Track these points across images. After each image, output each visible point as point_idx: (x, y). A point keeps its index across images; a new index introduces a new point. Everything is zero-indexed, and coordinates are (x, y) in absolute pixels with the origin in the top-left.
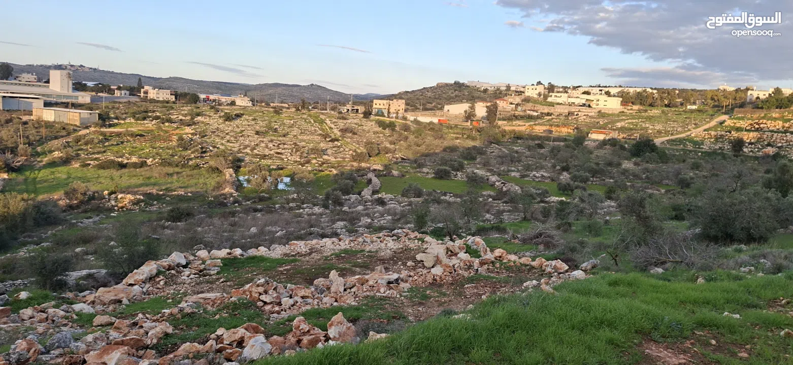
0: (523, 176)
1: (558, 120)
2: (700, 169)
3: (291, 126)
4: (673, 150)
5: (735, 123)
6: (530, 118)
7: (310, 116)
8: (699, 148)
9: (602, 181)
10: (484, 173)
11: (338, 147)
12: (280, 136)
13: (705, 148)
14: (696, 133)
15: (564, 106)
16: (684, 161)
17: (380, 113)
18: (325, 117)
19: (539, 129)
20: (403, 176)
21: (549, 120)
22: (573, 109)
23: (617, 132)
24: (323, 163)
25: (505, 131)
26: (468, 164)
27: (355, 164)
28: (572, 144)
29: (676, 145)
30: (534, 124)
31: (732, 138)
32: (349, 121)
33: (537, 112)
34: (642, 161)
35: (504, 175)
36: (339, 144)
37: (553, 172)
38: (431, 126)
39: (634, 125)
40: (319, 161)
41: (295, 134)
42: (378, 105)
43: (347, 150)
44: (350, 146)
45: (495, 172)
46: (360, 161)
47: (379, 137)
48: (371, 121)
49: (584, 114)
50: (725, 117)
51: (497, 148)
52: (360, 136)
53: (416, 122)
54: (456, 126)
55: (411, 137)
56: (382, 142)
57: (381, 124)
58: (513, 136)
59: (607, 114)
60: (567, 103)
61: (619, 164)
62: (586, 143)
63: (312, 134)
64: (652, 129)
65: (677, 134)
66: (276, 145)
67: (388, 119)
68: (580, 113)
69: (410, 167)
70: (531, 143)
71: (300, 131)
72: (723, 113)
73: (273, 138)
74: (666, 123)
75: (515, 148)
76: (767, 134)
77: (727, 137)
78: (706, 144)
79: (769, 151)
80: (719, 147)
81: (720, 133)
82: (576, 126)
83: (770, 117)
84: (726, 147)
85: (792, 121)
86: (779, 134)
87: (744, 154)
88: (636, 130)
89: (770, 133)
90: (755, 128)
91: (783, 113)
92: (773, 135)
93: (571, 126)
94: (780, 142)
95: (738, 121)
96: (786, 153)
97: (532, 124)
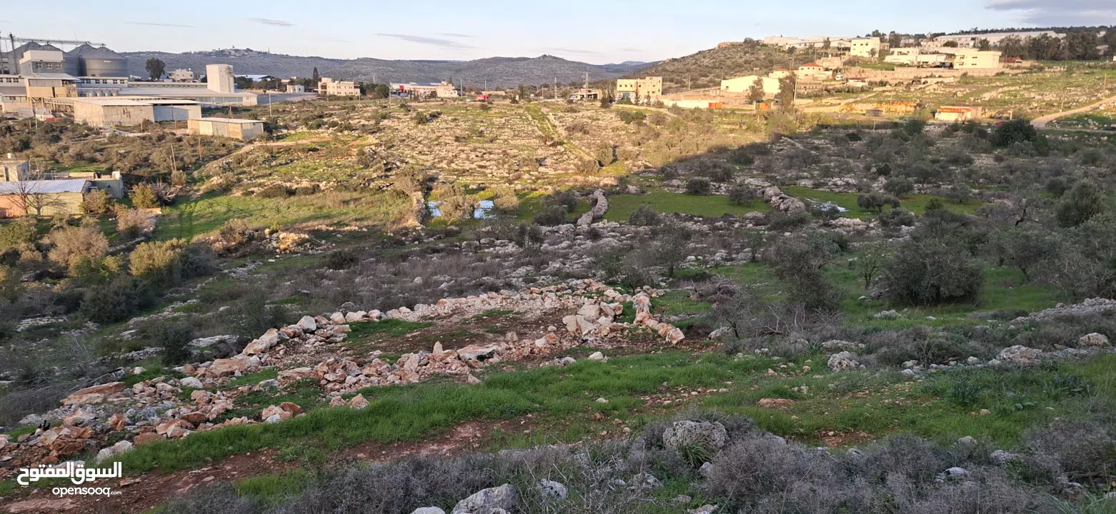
0: (816, 186)
1: (894, 93)
3: (502, 127)
4: (1064, 133)
6: (851, 91)
7: (528, 109)
10: (760, 183)
11: (561, 154)
12: (487, 142)
15: (908, 69)
17: (625, 99)
18: (548, 110)
19: (860, 110)
20: (643, 192)
21: (879, 94)
23: (981, 108)
24: (538, 178)
25: (805, 116)
26: (740, 170)
27: (580, 178)
28: (904, 132)
29: (1070, 125)
30: (854, 102)
32: (580, 114)
33: (863, 81)
34: (1008, 154)
36: (563, 150)
37: (865, 176)
38: (695, 114)
39: (1011, 95)
40: (532, 175)
41: (506, 137)
42: (623, 86)
43: (572, 157)
44: (577, 152)
45: (777, 180)
46: (588, 173)
47: (620, 135)
48: (611, 112)
49: (937, 80)
51: (788, 143)
52: (594, 136)
53: (675, 109)
54: (733, 112)
55: (666, 134)
56: (623, 143)
57: (626, 117)
58: (816, 122)
59: (974, 79)
60: (915, 64)
62: (927, 129)
63: (529, 136)
64: (1038, 101)
66: (480, 155)
67: (636, 107)
69: (656, 179)
70: (842, 133)
71: (512, 133)
73: (477, 145)
74: (1064, 89)
82: (918, 101)
88: (1012, 103)
93: (912, 101)
97: (850, 101)
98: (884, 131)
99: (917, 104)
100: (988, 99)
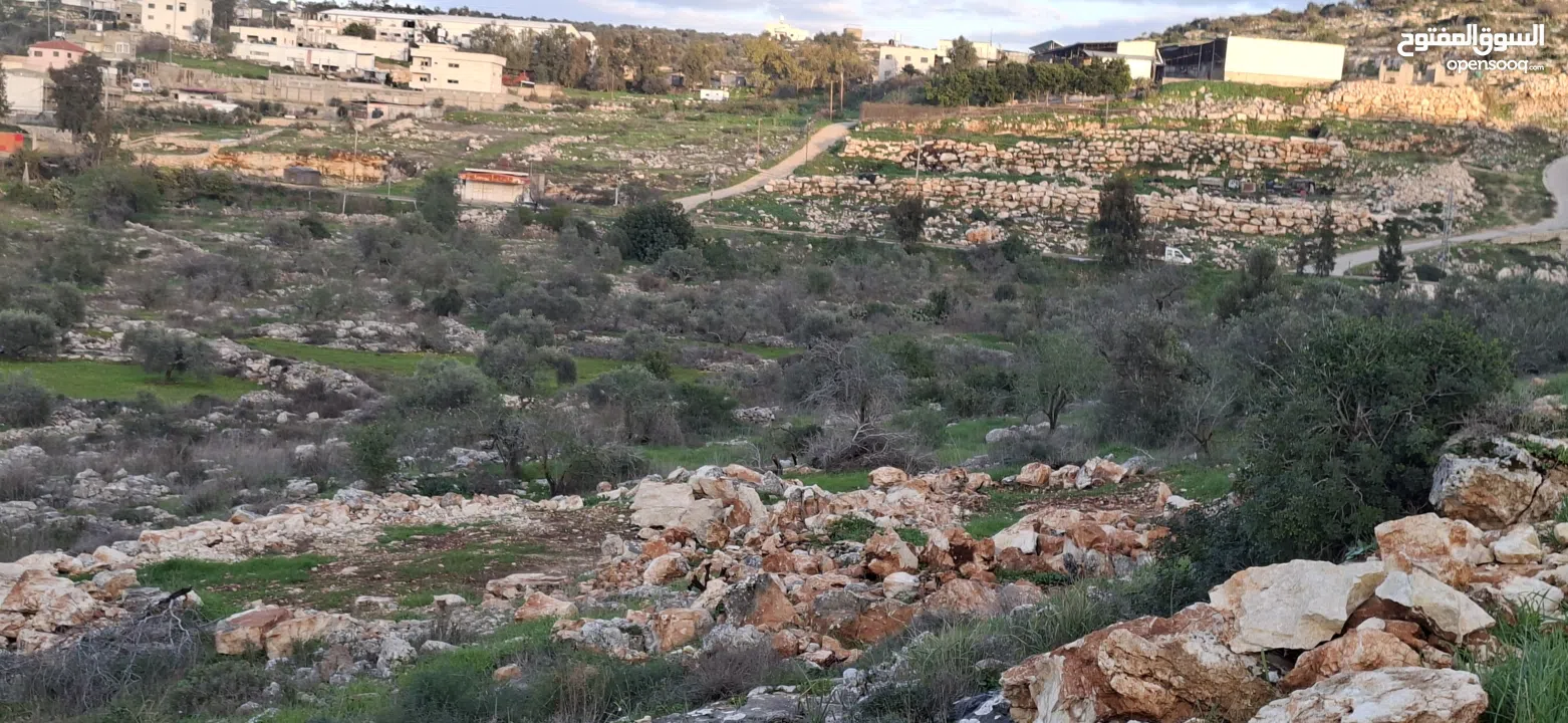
2: (831, 294)
4: (732, 234)
5: (873, 151)
6: (211, 122)
8: (798, 229)
13: (816, 222)
14: (774, 178)
15: (305, 80)
16: (776, 270)
19: (265, 166)
23: (541, 177)
29: (732, 220)
30: (239, 147)
31: (877, 195)
33: (221, 99)
34: (660, 275)
35: (246, 335)
39: (580, 154)
50: (834, 131)
51: (152, 239)
58: (190, 189)
62: (465, 216)
64: (642, 169)
65: (721, 185)
72: (826, 117)
74: (675, 146)
75: (224, 237)
76: (969, 183)
77: (864, 194)
78: (813, 217)
79: (984, 234)
80: (852, 224)
81: (845, 181)
82: (391, 153)
83: (958, 130)
84: (870, 225)
85: (1021, 144)
86: (999, 184)
87: (926, 244)
88: (594, 171)
89: (976, 179)
90: (926, 166)
91: (990, 119)
92: (984, 184)
93: (375, 153)
94: (1004, 206)
95: (879, 143)
96: (1026, 240)
97: (230, 145)
98: (369, 218)
99: (390, 162)
100: (540, 159)
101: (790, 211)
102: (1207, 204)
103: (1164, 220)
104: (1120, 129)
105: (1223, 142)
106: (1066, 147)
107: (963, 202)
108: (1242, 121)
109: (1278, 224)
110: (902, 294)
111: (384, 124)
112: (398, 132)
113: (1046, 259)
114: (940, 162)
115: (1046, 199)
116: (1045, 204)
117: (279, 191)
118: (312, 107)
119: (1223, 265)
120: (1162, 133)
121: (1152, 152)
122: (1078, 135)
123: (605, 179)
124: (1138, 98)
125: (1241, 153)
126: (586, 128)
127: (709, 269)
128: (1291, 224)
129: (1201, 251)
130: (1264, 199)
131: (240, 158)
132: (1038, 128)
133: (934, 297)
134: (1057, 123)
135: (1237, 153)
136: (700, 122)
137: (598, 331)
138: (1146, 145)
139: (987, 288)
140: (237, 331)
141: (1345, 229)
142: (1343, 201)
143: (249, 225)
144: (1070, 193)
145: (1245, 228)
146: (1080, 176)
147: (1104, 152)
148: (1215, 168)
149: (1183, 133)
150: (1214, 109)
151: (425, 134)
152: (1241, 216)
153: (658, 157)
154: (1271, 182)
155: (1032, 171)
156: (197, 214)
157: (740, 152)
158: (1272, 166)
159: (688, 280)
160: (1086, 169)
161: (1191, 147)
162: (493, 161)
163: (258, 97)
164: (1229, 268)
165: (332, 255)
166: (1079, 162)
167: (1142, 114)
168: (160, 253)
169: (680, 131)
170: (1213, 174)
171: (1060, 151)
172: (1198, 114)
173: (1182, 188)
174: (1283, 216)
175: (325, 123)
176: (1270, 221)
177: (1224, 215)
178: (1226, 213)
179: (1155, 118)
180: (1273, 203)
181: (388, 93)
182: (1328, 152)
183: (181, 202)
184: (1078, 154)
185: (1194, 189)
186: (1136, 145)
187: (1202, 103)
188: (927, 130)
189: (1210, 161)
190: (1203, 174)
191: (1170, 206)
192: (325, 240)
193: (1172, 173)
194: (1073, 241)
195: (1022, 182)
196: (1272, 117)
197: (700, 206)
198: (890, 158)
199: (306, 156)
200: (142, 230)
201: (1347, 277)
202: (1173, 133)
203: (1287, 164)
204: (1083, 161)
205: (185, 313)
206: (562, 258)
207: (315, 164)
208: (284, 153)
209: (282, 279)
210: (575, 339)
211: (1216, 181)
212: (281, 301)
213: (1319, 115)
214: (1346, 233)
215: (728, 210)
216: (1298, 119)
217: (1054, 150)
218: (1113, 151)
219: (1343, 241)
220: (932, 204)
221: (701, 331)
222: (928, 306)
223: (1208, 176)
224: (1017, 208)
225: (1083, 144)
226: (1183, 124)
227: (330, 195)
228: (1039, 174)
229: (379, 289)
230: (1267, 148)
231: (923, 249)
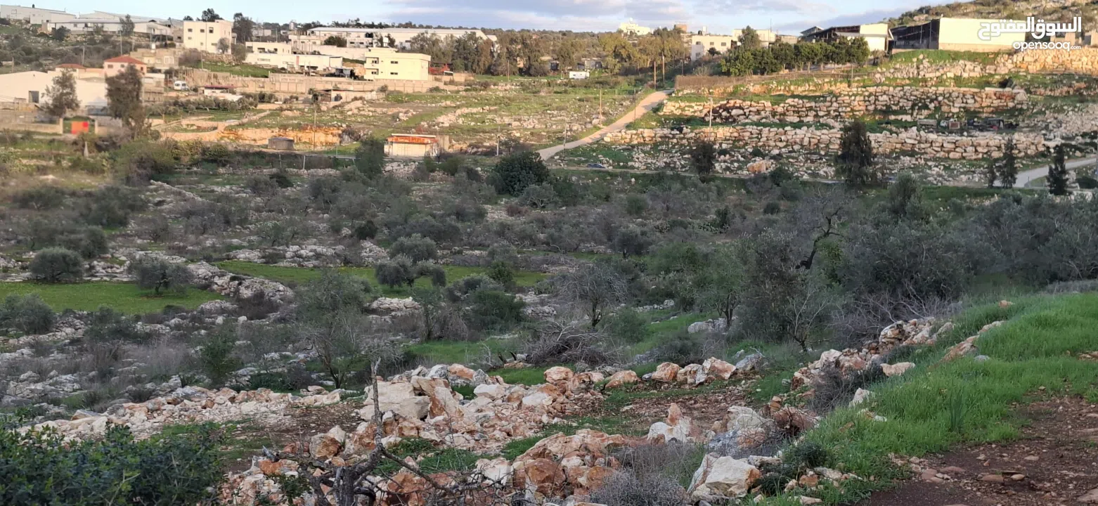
0: (271, 259)
1: (297, 113)
2: (644, 214)
4: (579, 174)
5: (683, 110)
6: (221, 108)
8: (626, 167)
9: (459, 256)
10: (165, 258)
13: (639, 163)
14: (611, 134)
15: (293, 77)
16: (607, 198)
19: (258, 137)
21: (274, 114)
22: (321, 84)
23: (447, 138)
25: (175, 145)
28: (358, 173)
29: (579, 163)
30: (240, 125)
31: (685, 141)
33: (232, 93)
34: (522, 205)
35: (222, 259)
37: (339, 242)
39: (476, 120)
45: (193, 252)
49: (352, 95)
50: (657, 96)
51: (168, 192)
54: (26, 135)
58: (198, 156)
59: (407, 95)
60: (297, 69)
61: (481, 214)
62: (388, 168)
64: (518, 129)
65: (574, 139)
68: (343, 94)
72: (652, 86)
74: (544, 112)
75: (218, 189)
76: (750, 130)
77: (675, 141)
78: (638, 158)
79: (760, 166)
80: (666, 163)
81: (661, 132)
82: (344, 125)
83: (745, 93)
84: (678, 163)
85: (789, 101)
86: (772, 130)
87: (717, 175)
88: (484, 132)
89: (755, 127)
90: (722, 119)
91: (768, 84)
92: (761, 131)
93: (334, 126)
94: (776, 146)
95: (688, 104)
96: (791, 169)
97: (233, 124)
98: (321, 172)
99: (343, 131)
100: (448, 125)
101: (621, 155)
102: (924, 139)
103: (892, 151)
104: (862, 87)
105: (936, 94)
106: (821, 101)
107: (746, 144)
108: (950, 78)
109: (976, 151)
110: (697, 212)
111: (342, 106)
112: (351, 110)
113: (805, 183)
114: (731, 116)
115: (806, 140)
116: (806, 142)
117: (261, 155)
118: (295, 95)
119: (935, 182)
120: (891, 89)
121: (885, 103)
122: (831, 93)
123: (492, 137)
124: (875, 64)
125: (949, 101)
126: (483, 102)
127: (557, 199)
128: (985, 151)
129: (919, 172)
130: (965, 133)
131: (239, 133)
132: (803, 89)
133: (718, 213)
134: (816, 85)
135: (946, 101)
136: (564, 95)
137: (473, 247)
138: (880, 98)
139: (759, 205)
140: (215, 256)
141: (1026, 153)
142: (1025, 133)
143: (237, 180)
144: (824, 135)
145: (952, 155)
146: (831, 122)
147: (850, 104)
148: (930, 112)
149: (906, 88)
150: (930, 70)
151: (368, 111)
152: (948, 146)
153: (531, 121)
154: (972, 121)
155: (798, 119)
156: (201, 174)
157: (588, 115)
158: (972, 109)
159: (544, 207)
160: (837, 116)
161: (913, 98)
162: (414, 128)
163: (259, 90)
164: (940, 184)
165: (289, 199)
166: (832, 112)
167: (878, 76)
168: (171, 202)
169: (548, 102)
170: (929, 117)
171: (817, 105)
172: (918, 74)
173: (906, 129)
174: (979, 145)
175: (301, 106)
176: (970, 149)
177: (936, 146)
178: (937, 144)
179: (887, 78)
180: (972, 136)
181: (349, 84)
182: (1013, 98)
183: (191, 165)
184: (831, 106)
185: (914, 128)
186: (872, 98)
187: (921, 66)
188: (723, 94)
189: (926, 107)
190: (922, 117)
191: (897, 141)
192: (289, 188)
193: (899, 117)
194: (825, 169)
195: (788, 128)
196: (972, 74)
197: (557, 154)
198: (696, 114)
199: (285, 129)
200: (161, 186)
201: (1026, 188)
202: (899, 88)
203: (983, 108)
204: (835, 111)
205: (181, 244)
206: (455, 195)
207: (291, 135)
208: (269, 128)
209: (254, 217)
210: (455, 253)
211: (932, 121)
212: (252, 233)
213: (1007, 71)
214: (1027, 156)
215: (576, 156)
216: (991, 75)
217: (813, 104)
218: (856, 103)
219: (1024, 162)
220: (724, 146)
221: (548, 244)
222: (715, 220)
223: (925, 118)
224: (785, 147)
225: (834, 99)
226: (908, 82)
227: (296, 156)
228: (803, 121)
229: (321, 222)
230: (968, 96)
231: (713, 179)
